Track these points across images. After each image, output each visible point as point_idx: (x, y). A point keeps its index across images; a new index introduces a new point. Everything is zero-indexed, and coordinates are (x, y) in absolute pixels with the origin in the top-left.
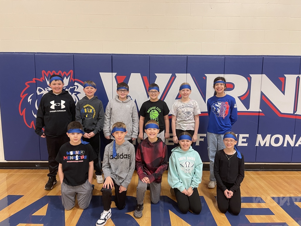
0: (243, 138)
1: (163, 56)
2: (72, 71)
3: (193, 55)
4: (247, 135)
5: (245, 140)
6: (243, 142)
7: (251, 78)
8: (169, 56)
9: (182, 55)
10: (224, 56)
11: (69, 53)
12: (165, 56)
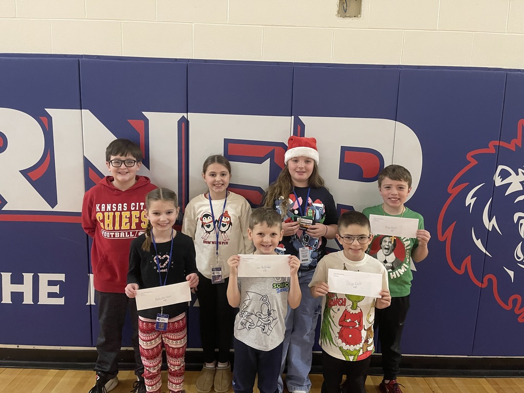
0: (51, 283)
4: (61, 277)
5: (56, 289)
6: (51, 295)
7: (50, 118)
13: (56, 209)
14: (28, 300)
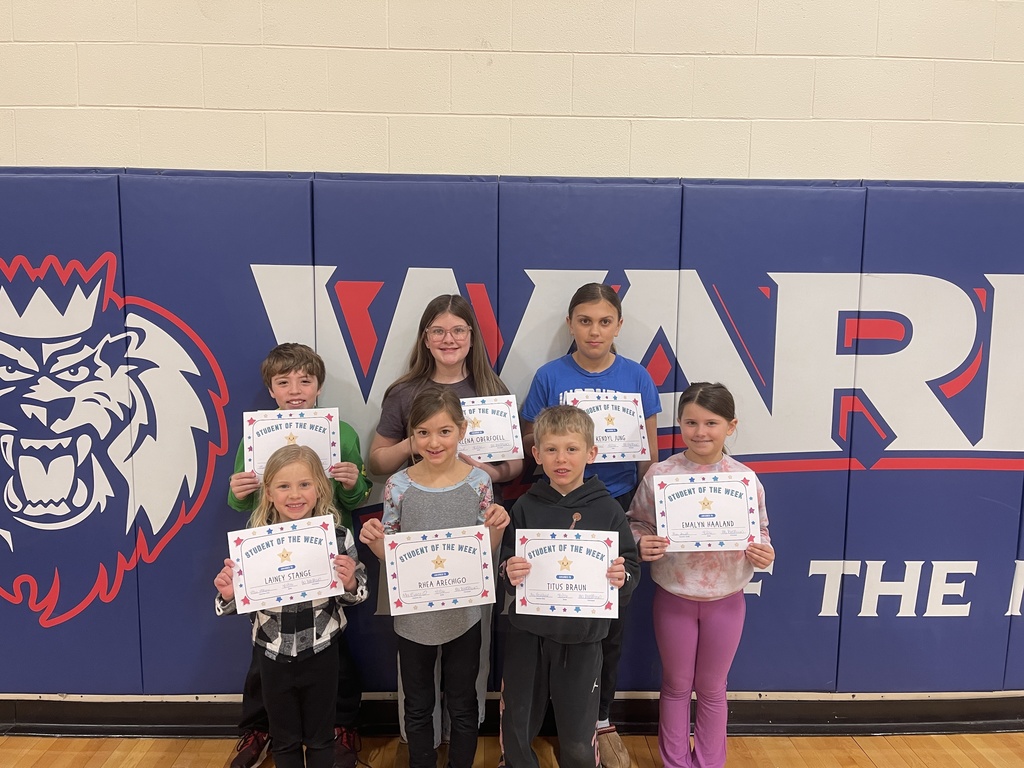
0: (952, 578)
1: (567, 185)
2: (110, 259)
3: (711, 182)
4: (970, 567)
5: (958, 589)
6: (949, 600)
7: (990, 290)
8: (594, 186)
9: (655, 181)
10: (861, 183)
11: (96, 170)
12: (573, 185)
13: (980, 446)
14: (907, 610)
